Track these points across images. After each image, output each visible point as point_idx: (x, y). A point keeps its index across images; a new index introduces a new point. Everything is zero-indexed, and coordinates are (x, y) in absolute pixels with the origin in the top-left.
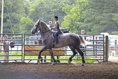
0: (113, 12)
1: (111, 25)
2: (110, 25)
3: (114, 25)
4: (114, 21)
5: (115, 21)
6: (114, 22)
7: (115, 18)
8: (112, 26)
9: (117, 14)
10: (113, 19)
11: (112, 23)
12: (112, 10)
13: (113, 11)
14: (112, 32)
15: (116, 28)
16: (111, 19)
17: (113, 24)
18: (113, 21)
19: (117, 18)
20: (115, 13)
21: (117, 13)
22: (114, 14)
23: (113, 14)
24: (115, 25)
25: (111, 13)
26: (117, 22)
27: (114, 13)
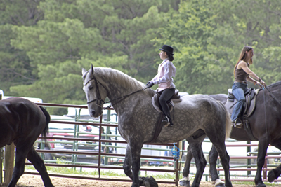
0: (14, 21)
1: (8, 63)
2: (5, 64)
3: (16, 62)
4: (18, 50)
5: (20, 51)
6: (19, 53)
7: (21, 40)
8: (12, 66)
9: (26, 28)
10: (14, 43)
11: (10, 56)
12: (13, 14)
13: (12, 19)
14: (11, 86)
15: (25, 74)
16: (9, 44)
17: (14, 60)
18: (12, 50)
19: (26, 42)
20: (20, 26)
21: (27, 25)
22: (19, 28)
23: (14, 27)
24: (21, 63)
25: (7, 26)
26: (29, 54)
27: (17, 24)
